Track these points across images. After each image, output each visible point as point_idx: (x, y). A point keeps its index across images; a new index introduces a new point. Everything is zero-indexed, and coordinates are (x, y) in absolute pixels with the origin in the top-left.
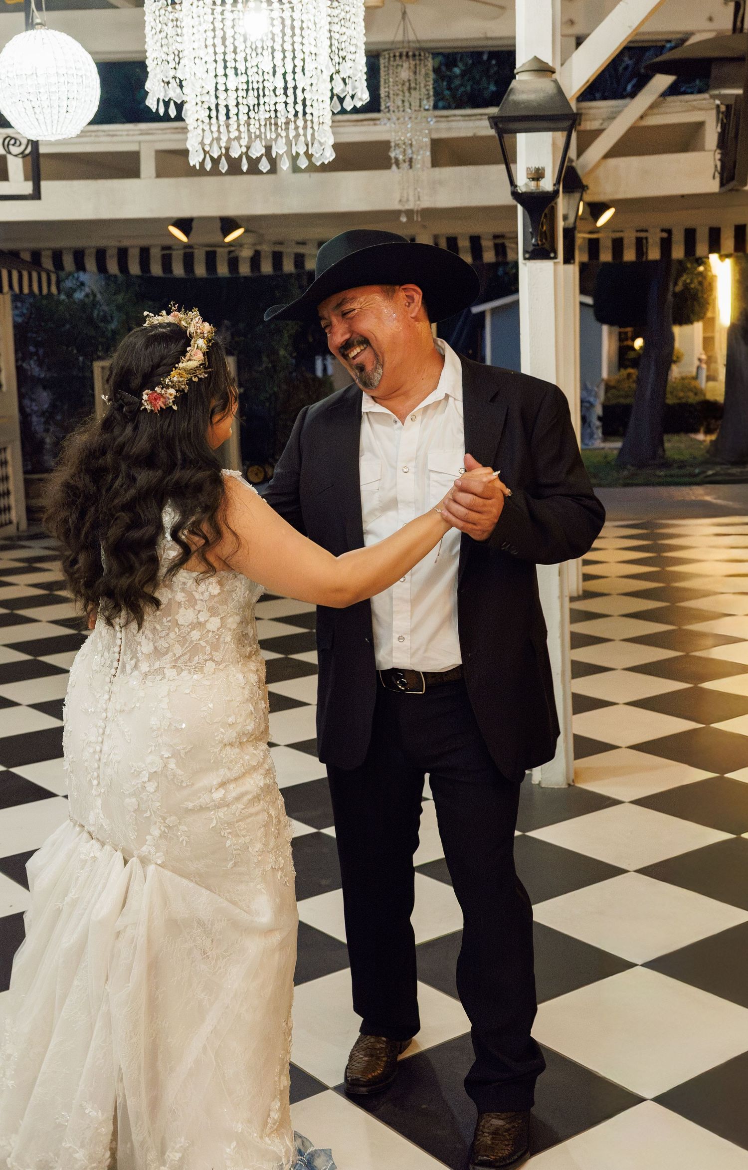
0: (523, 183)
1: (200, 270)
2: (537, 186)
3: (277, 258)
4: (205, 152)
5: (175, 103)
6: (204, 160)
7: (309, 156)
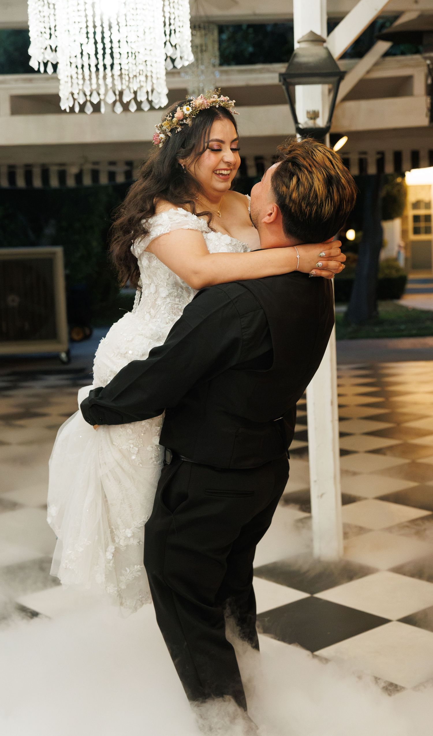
0: (303, 120)
1: (37, 183)
2: (315, 123)
3: (95, 174)
4: (74, 100)
5: (52, 64)
6: (74, 105)
7: (150, 102)
